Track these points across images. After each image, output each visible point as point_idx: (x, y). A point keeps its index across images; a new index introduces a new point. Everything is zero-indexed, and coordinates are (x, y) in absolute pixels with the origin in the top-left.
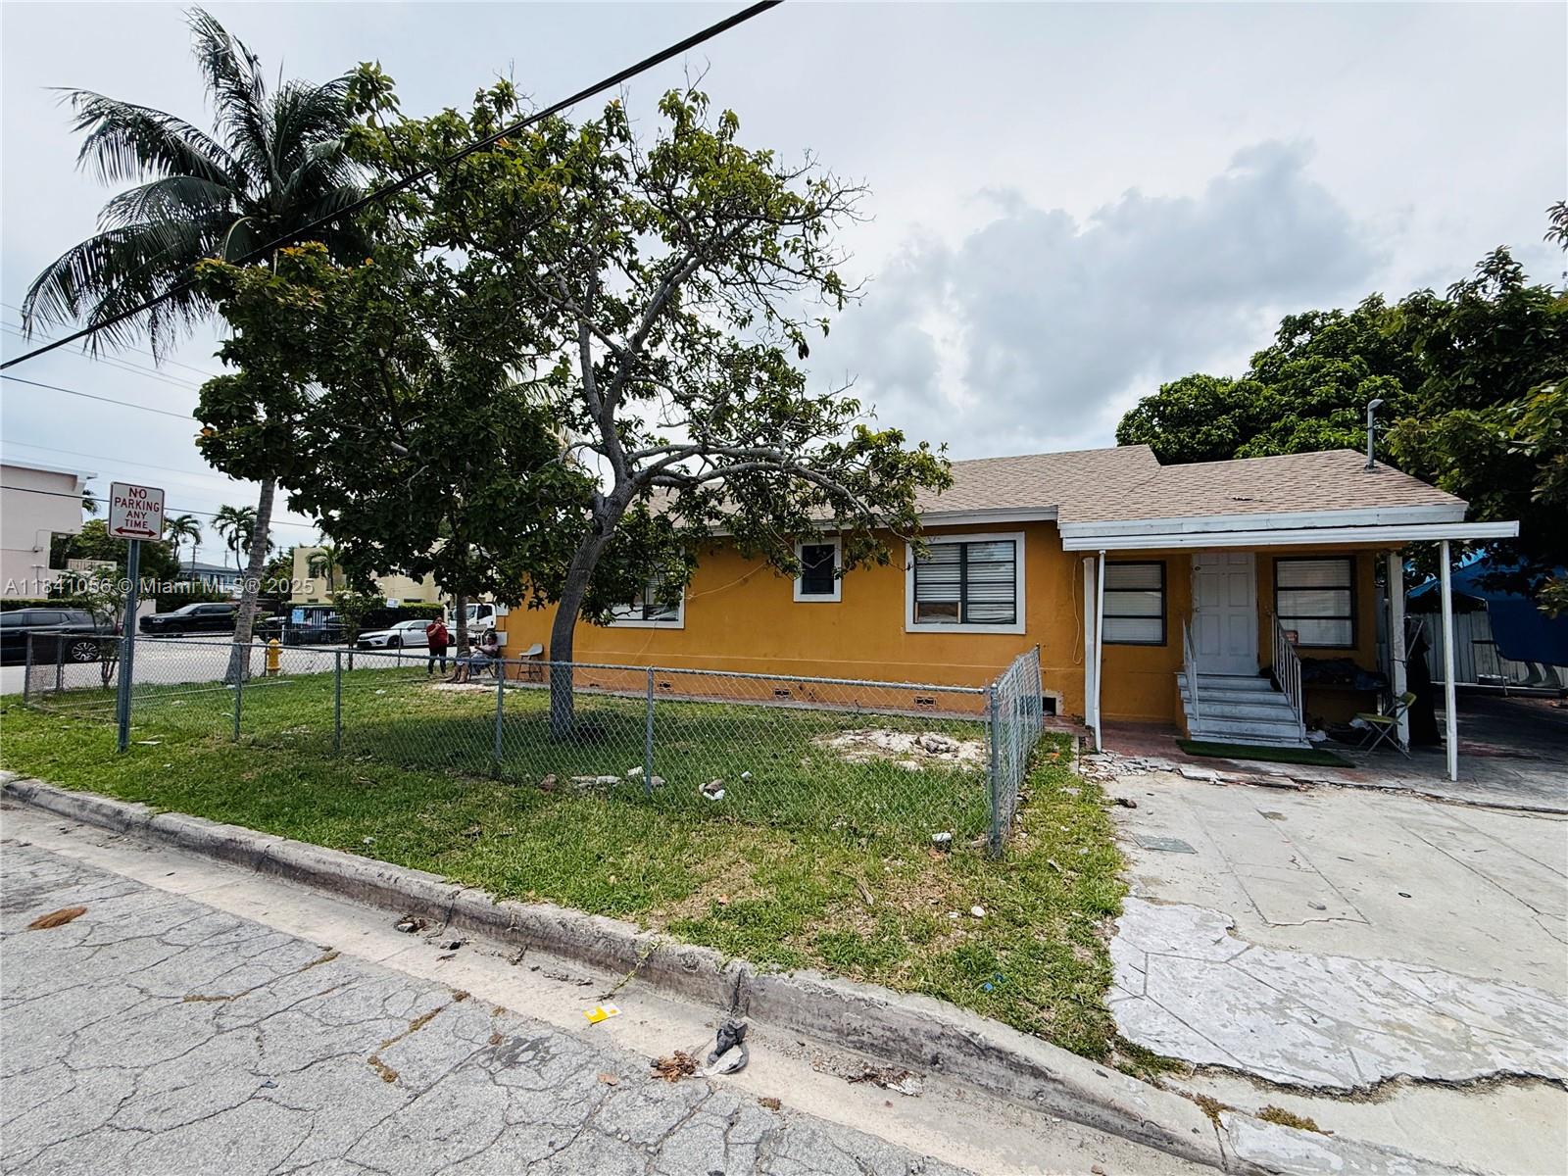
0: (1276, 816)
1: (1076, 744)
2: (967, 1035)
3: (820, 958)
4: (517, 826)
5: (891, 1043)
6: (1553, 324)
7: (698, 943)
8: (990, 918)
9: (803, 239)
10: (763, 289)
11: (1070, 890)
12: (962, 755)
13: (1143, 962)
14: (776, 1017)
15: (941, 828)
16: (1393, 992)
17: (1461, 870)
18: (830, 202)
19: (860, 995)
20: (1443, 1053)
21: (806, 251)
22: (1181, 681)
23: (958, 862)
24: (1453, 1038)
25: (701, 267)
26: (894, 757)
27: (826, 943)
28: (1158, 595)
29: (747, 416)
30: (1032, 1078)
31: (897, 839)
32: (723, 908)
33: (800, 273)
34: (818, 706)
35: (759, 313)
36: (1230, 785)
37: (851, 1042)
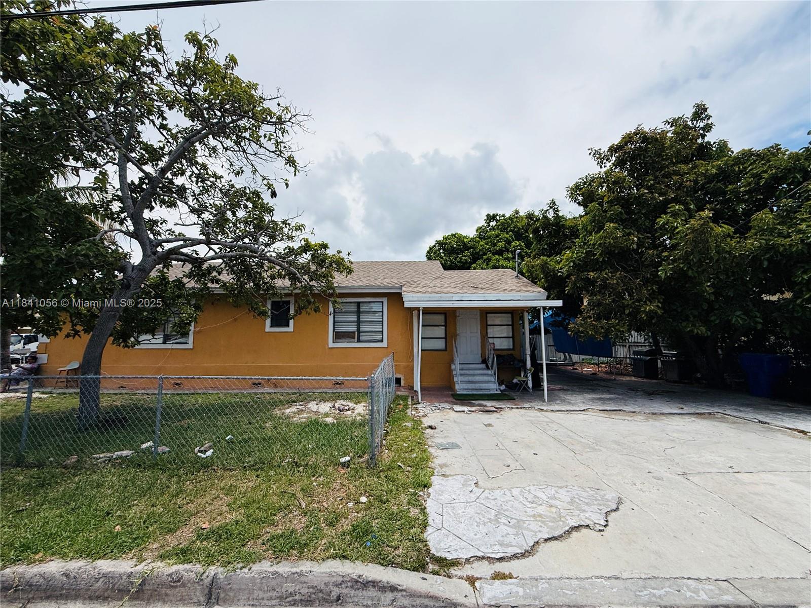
0: (490, 425)
1: (410, 400)
2: (356, 577)
3: (270, 552)
4: (35, 501)
5: (313, 596)
6: (568, 229)
7: (183, 563)
8: (370, 502)
9: (275, 135)
10: (250, 157)
11: (408, 477)
12: (356, 412)
13: (441, 509)
14: (238, 600)
15: (345, 455)
16: (535, 501)
17: (552, 440)
18: (291, 118)
19: (294, 570)
20: (553, 524)
21: (277, 141)
22: (453, 367)
23: (353, 473)
24: (555, 516)
25: (210, 136)
26: (320, 417)
27: (274, 541)
28: (444, 327)
29: (238, 225)
30: (390, 593)
31: (321, 464)
32: (205, 531)
33: (273, 152)
34: (279, 390)
35: (248, 170)
36: (473, 413)
37: (288, 602)
